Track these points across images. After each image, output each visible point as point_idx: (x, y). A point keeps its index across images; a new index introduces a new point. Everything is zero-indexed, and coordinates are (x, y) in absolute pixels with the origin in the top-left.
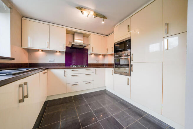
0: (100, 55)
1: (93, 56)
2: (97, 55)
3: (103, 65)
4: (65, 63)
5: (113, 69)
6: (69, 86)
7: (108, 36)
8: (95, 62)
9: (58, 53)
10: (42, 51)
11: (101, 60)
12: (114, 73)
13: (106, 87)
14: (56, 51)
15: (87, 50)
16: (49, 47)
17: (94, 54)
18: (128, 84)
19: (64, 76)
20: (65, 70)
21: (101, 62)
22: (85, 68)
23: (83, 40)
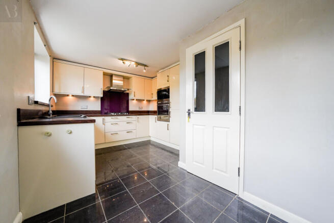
0: (144, 100)
1: (135, 101)
2: (140, 101)
3: (148, 113)
4: (100, 110)
5: (156, 116)
6: (109, 135)
7: (152, 78)
8: (138, 109)
9: (92, 99)
10: (73, 96)
11: (145, 107)
12: (158, 120)
13: (150, 137)
14: (90, 97)
15: (128, 94)
16: (83, 92)
17: (137, 100)
18: (168, 129)
19: (103, 124)
20: (104, 117)
21: (145, 109)
22: (126, 115)
23: (123, 81)
